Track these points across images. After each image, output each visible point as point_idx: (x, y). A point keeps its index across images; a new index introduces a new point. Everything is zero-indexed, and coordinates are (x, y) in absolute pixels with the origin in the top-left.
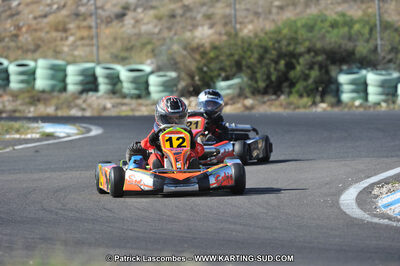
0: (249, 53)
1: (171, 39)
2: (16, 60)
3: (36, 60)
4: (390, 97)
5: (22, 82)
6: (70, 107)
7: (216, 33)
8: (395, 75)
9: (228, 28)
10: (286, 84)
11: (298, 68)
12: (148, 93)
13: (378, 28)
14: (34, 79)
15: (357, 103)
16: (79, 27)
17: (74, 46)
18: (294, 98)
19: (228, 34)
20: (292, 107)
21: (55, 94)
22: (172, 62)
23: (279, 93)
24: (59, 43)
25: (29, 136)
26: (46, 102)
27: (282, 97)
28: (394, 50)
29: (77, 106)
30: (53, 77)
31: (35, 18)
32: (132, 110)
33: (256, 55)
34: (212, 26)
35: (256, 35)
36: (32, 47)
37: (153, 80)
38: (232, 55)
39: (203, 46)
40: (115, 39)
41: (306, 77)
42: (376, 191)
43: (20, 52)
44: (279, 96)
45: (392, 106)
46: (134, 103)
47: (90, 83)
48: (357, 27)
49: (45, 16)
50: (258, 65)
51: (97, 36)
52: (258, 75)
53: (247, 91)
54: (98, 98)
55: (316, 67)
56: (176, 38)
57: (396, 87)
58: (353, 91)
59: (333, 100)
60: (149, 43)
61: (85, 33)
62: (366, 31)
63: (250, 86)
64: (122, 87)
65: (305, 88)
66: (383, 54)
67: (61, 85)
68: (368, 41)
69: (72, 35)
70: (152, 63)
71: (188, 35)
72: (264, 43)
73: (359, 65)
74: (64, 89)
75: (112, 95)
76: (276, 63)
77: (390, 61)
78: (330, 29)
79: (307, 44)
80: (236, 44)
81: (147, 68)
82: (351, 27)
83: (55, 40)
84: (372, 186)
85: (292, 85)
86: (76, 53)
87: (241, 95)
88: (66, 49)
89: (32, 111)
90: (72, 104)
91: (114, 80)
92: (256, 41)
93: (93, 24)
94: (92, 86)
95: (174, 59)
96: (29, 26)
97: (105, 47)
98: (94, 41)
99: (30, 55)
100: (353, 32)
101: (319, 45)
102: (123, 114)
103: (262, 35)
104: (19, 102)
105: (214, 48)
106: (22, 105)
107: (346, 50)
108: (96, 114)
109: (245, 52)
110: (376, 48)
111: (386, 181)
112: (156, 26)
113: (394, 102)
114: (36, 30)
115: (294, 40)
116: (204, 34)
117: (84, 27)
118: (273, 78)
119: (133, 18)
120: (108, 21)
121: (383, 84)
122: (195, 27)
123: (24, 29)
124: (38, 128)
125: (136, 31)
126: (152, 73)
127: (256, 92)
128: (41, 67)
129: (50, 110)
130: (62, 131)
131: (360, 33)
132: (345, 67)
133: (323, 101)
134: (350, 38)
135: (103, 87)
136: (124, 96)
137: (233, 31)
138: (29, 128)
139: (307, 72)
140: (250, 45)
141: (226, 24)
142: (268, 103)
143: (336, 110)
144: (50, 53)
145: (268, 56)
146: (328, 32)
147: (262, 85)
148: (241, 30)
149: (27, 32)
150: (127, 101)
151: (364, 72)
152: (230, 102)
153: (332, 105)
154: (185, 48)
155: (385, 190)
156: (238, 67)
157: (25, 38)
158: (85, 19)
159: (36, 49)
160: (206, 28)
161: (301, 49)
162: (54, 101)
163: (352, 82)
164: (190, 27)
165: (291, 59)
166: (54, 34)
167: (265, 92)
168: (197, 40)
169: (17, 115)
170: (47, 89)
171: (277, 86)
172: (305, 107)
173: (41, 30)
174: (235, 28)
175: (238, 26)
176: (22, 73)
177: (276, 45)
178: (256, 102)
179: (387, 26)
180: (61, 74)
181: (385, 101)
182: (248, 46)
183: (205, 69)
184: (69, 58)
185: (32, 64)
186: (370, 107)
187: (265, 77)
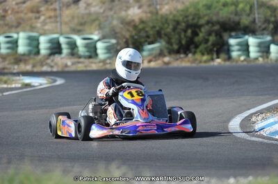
0: (166, 25)
1: (112, 16)
2: (4, 33)
3: (18, 33)
4: (265, 54)
5: (8, 48)
6: (42, 65)
7: (143, 12)
8: (269, 38)
9: (152, 9)
10: (192, 46)
11: (201, 35)
12: (97, 55)
13: (256, 6)
14: (17, 46)
15: (242, 58)
16: (47, 9)
17: (44, 23)
18: (198, 56)
19: (151, 13)
20: (197, 62)
21: (32, 56)
22: (113, 33)
23: (188, 52)
24: (34, 21)
25: (13, 86)
26: (26, 62)
27: (190, 55)
28: (267, 21)
29: (47, 64)
30: (29, 45)
31: (17, 4)
32: (86, 66)
33: (171, 27)
34: (140, 7)
35: (171, 13)
36: (15, 24)
37: (100, 45)
38: (154, 27)
39: (133, 21)
40: (73, 18)
41: (207, 41)
42: (254, 119)
43: (6, 28)
44: (187, 55)
45: (266, 60)
46: (87, 61)
47: (56, 49)
48: (241, 6)
49: (24, 3)
50: (173, 33)
51: (61, 15)
52: (173, 40)
53: (166, 52)
54: (62, 58)
55: (213, 34)
56: (115, 16)
57: (269, 47)
58: (239, 50)
59: (226, 57)
60: (97, 19)
61: (52, 14)
62: (248, 8)
63: (167, 48)
64: (78, 51)
65: (206, 49)
66: (259, 24)
67: (35, 50)
68: (249, 15)
69: (43, 15)
70: (99, 33)
71: (123, 14)
72: (176, 18)
73: (243, 32)
74: (38, 53)
75: (70, 57)
76: (185, 31)
77: (264, 29)
78: (222, 8)
79: (206, 18)
80: (157, 20)
81: (95, 37)
82: (237, 6)
83: (31, 19)
84: (251, 115)
85: (197, 47)
86: (46, 27)
87: (161, 54)
88: (39, 25)
89: (16, 68)
90: (44, 63)
91: (73, 46)
92: (171, 17)
93: (57, 7)
94: (57, 50)
95: (114, 30)
96: (13, 9)
97: (66, 23)
98: (58, 19)
99: (13, 30)
100: (238, 9)
101: (215, 19)
102: (79, 69)
103: (175, 13)
104: (7, 62)
105: (142, 22)
106: (8, 64)
107: (234, 22)
108: (60, 69)
109: (163, 24)
110: (255, 19)
111: (261, 112)
112: (101, 8)
113: (267, 57)
114: (18, 12)
115: (197, 16)
116: (135, 13)
117: (52, 10)
118: (184, 42)
119: (85, 3)
120: (68, 6)
121: (259, 45)
122: (128, 8)
123: (9, 12)
124: (19, 80)
125: (87, 11)
126: (99, 40)
127: (171, 52)
128: (22, 38)
129: (29, 68)
130: (37, 82)
131: (243, 10)
132: (233, 34)
133: (218, 58)
134: (236, 14)
135: (65, 51)
136: (80, 57)
137: (154, 11)
138: (13, 80)
139: (206, 37)
140: (167, 20)
141: (150, 6)
142: (180, 60)
143: (228, 63)
144: (28, 28)
145: (180, 27)
146: (221, 10)
147: (176, 47)
148: (161, 9)
149: (11, 14)
150: (82, 60)
151: (247, 37)
152: (154, 59)
153: (225, 60)
154: (122, 23)
155: (260, 118)
156: (159, 35)
157: (11, 18)
158: (52, 4)
159: (18, 26)
160: (136, 8)
161: (202, 21)
162: (31, 61)
163: (239, 44)
164: (125, 8)
165: (195, 28)
166: (30, 15)
167: (178, 52)
168: (129, 18)
169: (6, 71)
170: (26, 52)
171: (186, 48)
172: (205, 62)
173: (22, 12)
174: (156, 8)
175: (158, 7)
176: (8, 42)
177: (185, 20)
178: (172, 59)
179: (262, 5)
180: (35, 43)
181: (261, 56)
182: (165, 20)
183: (136, 37)
184: (41, 31)
185: (15, 36)
186: (251, 61)
187: (178, 42)
